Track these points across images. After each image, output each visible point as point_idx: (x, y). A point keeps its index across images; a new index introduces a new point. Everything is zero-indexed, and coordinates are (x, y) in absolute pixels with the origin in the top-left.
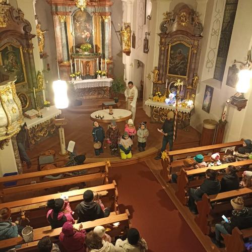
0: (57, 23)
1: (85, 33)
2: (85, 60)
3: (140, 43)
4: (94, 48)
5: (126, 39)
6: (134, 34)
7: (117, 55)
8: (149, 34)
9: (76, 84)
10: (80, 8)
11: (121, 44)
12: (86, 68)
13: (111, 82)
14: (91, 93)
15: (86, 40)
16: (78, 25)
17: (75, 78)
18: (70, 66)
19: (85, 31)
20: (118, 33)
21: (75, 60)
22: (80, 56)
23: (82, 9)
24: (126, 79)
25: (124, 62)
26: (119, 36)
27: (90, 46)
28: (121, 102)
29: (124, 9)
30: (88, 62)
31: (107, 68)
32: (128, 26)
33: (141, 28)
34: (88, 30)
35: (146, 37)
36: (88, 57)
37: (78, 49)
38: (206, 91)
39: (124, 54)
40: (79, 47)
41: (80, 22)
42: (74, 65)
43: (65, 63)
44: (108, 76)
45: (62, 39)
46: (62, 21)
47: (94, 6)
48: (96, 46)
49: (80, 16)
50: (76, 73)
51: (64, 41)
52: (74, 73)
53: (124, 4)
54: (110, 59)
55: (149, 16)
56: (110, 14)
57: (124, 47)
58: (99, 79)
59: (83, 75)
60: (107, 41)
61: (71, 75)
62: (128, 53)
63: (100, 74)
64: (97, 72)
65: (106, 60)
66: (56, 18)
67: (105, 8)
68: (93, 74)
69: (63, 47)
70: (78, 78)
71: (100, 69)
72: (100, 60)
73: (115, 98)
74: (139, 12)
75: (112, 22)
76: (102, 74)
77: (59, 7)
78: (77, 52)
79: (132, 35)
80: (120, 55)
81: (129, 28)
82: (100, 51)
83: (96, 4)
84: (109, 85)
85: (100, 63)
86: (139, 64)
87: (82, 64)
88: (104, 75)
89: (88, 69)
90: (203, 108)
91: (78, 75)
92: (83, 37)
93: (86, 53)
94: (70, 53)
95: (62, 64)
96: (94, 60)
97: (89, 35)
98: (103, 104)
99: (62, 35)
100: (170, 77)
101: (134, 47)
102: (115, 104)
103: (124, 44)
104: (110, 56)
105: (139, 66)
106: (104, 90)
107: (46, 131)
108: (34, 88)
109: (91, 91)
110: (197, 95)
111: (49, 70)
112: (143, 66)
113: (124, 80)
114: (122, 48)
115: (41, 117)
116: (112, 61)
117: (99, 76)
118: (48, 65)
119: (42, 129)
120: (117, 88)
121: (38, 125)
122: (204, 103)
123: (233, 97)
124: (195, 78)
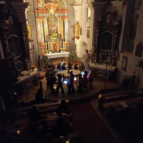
0: (39, 23)
1: (54, 27)
2: (54, 43)
3: (84, 32)
5: (76, 30)
6: (81, 27)
7: (72, 39)
8: (89, 27)
9: (49, 56)
10: (51, 14)
11: (74, 33)
12: (54, 47)
13: (68, 54)
15: (54, 31)
16: (50, 23)
17: (48, 52)
18: (45, 46)
19: (54, 26)
20: (72, 27)
21: (48, 42)
22: (51, 40)
23: (52, 15)
24: (77, 52)
25: (75, 43)
26: (73, 29)
27: (57, 35)
29: (75, 14)
31: (66, 46)
32: (78, 23)
33: (85, 24)
34: (55, 26)
35: (88, 29)
36: (55, 41)
37: (50, 36)
38: (123, 59)
39: (76, 39)
40: (51, 35)
42: (48, 45)
43: (43, 44)
44: (67, 51)
45: (41, 31)
46: (41, 21)
47: (59, 13)
48: (60, 34)
49: (51, 19)
50: (49, 50)
51: (43, 32)
52: (48, 50)
53: (75, 11)
54: (68, 41)
55: (89, 17)
56: (68, 17)
57: (76, 35)
58: (62, 53)
59: (53, 51)
60: (66, 32)
61: (46, 51)
62: (78, 38)
63: (62, 50)
64: (61, 49)
65: (66, 42)
66: (38, 20)
67: (65, 14)
68: (58, 50)
69: (42, 36)
70: (50, 52)
71: (62, 47)
72: (62, 42)
74: (84, 15)
75: (69, 21)
76: (64, 50)
77: (39, 14)
78: (49, 38)
79: (80, 28)
80: (73, 39)
81: (78, 24)
82: (62, 37)
83: (60, 12)
84: (67, 56)
85: (62, 44)
86: (84, 44)
87: (52, 45)
88: (65, 50)
89: (55, 47)
90: (122, 69)
91: (50, 51)
92: (53, 29)
93: (55, 39)
94: (45, 38)
95: (41, 45)
96: (59, 42)
97: (56, 29)
99: (41, 29)
100: (102, 51)
101: (81, 34)
103: (75, 33)
104: (68, 40)
105: (84, 45)
106: (64, 59)
107: (32, 83)
108: (26, 59)
109: (57, 60)
110: (118, 61)
111: (34, 48)
112: (86, 45)
113: (76, 53)
114: (74, 35)
115: (29, 75)
116: (69, 43)
117: (62, 51)
118: (33, 46)
119: (30, 82)
120: (72, 58)
121: (28, 80)
122: (122, 66)
123: (139, 62)
124: (116, 51)
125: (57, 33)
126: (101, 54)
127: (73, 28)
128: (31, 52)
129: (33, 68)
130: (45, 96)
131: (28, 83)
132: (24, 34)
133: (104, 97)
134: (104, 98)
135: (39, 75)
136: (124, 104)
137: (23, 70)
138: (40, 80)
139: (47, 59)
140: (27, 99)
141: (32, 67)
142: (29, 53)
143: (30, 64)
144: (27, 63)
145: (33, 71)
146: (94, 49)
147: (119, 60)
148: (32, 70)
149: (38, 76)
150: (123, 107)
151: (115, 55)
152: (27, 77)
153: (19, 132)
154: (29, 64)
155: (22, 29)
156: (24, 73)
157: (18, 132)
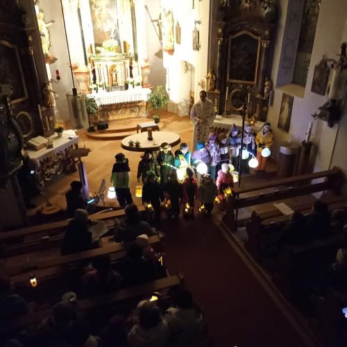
1: (107, 24)
2: (110, 64)
3: (187, 38)
4: (122, 45)
6: (178, 24)
7: (157, 54)
8: (199, 23)
9: (99, 99)
11: (161, 38)
12: (112, 75)
13: (149, 95)
14: (120, 111)
15: (109, 35)
16: (97, 13)
17: (96, 89)
18: (88, 73)
19: (108, 21)
20: (156, 23)
21: (95, 64)
22: (102, 58)
24: (169, 89)
25: (165, 65)
26: (157, 28)
27: (115, 43)
28: (164, 122)
30: (114, 66)
31: (142, 74)
32: (169, 12)
35: (196, 28)
36: (114, 58)
37: (98, 48)
38: (282, 102)
39: (165, 54)
40: (100, 45)
41: (99, 9)
42: (94, 71)
43: (82, 68)
44: (144, 85)
46: (74, 7)
48: (125, 43)
50: (98, 82)
52: (95, 83)
54: (146, 61)
58: (131, 91)
59: (107, 85)
61: (90, 87)
62: (171, 52)
63: (132, 83)
64: (128, 80)
65: (140, 63)
68: (121, 83)
70: (100, 89)
71: (131, 76)
72: (131, 63)
73: (155, 117)
75: (146, 7)
76: (135, 83)
78: (98, 52)
79: (175, 24)
80: (159, 54)
81: (170, 15)
82: (131, 51)
84: (145, 99)
85: (131, 68)
86: (187, 67)
87: (105, 70)
88: (138, 84)
90: (279, 126)
91: (100, 86)
92: (106, 30)
93: (111, 54)
94: (87, 53)
95: (76, 71)
96: (122, 63)
98: (138, 126)
100: (232, 84)
101: (179, 42)
102: (155, 125)
103: (164, 39)
104: (146, 57)
105: (187, 70)
106: (138, 106)
107: (60, 167)
108: (39, 106)
109: (120, 108)
110: (270, 108)
111: (58, 78)
112: (192, 69)
113: (167, 90)
114: (162, 44)
115: (50, 146)
116: (148, 64)
117: (130, 86)
118: (57, 72)
119: (54, 164)
120: (158, 103)
121: (48, 159)
122: (280, 119)
123: (320, 108)
124: (267, 83)
125: (117, 38)
126: (230, 91)
127: (158, 25)
128: (50, 87)
129: (60, 130)
130: (94, 198)
131: (48, 167)
132: (30, 39)
133: (237, 194)
134: (236, 197)
135: (76, 145)
136: (285, 208)
137: (35, 136)
138: (80, 159)
139: (94, 106)
140: (49, 205)
141: (57, 126)
142: (48, 92)
143: (51, 119)
144: (44, 117)
145: (59, 137)
146: (212, 77)
147: (272, 104)
148: (56, 135)
149: (74, 148)
150: (281, 214)
151: (262, 93)
152: (44, 151)
153: (34, 283)
154: (49, 120)
155: (23, 25)
156: (38, 143)
157: (32, 281)
